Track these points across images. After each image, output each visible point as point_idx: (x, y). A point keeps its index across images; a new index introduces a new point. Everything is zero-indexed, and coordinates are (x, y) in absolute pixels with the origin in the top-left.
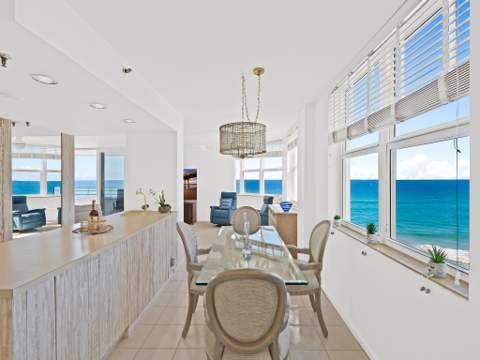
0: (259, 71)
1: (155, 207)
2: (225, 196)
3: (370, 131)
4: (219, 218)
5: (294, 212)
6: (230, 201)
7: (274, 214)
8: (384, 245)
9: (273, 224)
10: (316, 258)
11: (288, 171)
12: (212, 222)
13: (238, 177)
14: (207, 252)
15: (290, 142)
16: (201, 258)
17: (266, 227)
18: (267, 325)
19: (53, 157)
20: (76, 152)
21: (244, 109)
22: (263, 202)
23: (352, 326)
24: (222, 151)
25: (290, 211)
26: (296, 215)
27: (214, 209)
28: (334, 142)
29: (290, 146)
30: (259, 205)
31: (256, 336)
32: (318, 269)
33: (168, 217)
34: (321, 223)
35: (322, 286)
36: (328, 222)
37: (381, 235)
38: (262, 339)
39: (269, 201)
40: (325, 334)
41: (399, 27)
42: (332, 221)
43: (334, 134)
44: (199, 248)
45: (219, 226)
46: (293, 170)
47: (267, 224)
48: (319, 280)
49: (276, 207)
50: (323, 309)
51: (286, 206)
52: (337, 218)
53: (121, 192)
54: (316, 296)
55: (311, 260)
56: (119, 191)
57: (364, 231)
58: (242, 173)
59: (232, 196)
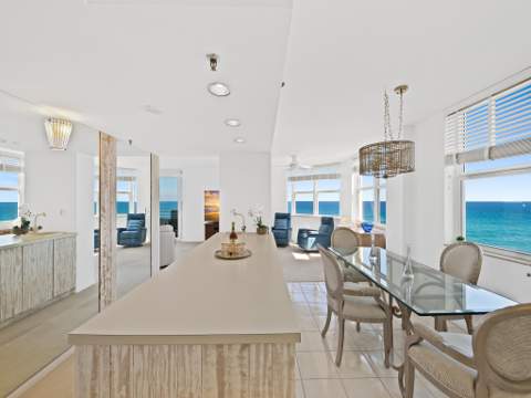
0: (401, 89)
2: (279, 217)
6: (285, 221)
13: (290, 199)
25: (373, 232)
26: (383, 236)
28: (457, 163)
39: (329, 222)
43: (457, 155)
51: (367, 227)
52: (459, 239)
56: (173, 212)
58: (294, 195)
59: (287, 217)
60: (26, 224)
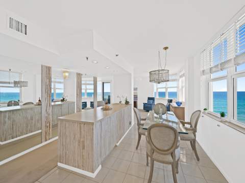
0: (166, 48)
1: (124, 102)
2: (149, 99)
3: (221, 70)
4: (147, 108)
5: (183, 106)
6: (152, 101)
7: (173, 107)
8: (230, 123)
9: (172, 111)
10: (193, 126)
11: (180, 87)
12: (144, 109)
13: (155, 91)
14: (145, 120)
15: (181, 74)
16: (142, 122)
17: (169, 112)
18: (171, 146)
19: (91, 84)
20: (98, 82)
21: (160, 64)
22: (167, 102)
23: (213, 159)
24: (150, 81)
25: (181, 106)
26: (184, 108)
27: (145, 104)
28: (204, 75)
29: (181, 77)
30: (166, 103)
31: (166, 149)
32: (194, 131)
33: (128, 106)
34: (196, 111)
35: (197, 139)
36: (200, 111)
37: (228, 118)
38: (168, 150)
39: (170, 101)
40: (198, 159)
41: (236, 23)
42: (202, 111)
43: (203, 71)
44: (142, 118)
45: (148, 111)
46: (182, 87)
47: (169, 111)
48: (195, 136)
49: (174, 104)
50: (197, 149)
51: (179, 104)
52: (205, 109)
53: (109, 96)
54: (193, 143)
55: (191, 127)
57: (219, 115)
58: (157, 89)
59: (153, 99)
60: (64, 99)
